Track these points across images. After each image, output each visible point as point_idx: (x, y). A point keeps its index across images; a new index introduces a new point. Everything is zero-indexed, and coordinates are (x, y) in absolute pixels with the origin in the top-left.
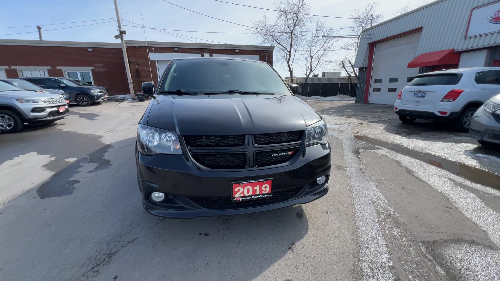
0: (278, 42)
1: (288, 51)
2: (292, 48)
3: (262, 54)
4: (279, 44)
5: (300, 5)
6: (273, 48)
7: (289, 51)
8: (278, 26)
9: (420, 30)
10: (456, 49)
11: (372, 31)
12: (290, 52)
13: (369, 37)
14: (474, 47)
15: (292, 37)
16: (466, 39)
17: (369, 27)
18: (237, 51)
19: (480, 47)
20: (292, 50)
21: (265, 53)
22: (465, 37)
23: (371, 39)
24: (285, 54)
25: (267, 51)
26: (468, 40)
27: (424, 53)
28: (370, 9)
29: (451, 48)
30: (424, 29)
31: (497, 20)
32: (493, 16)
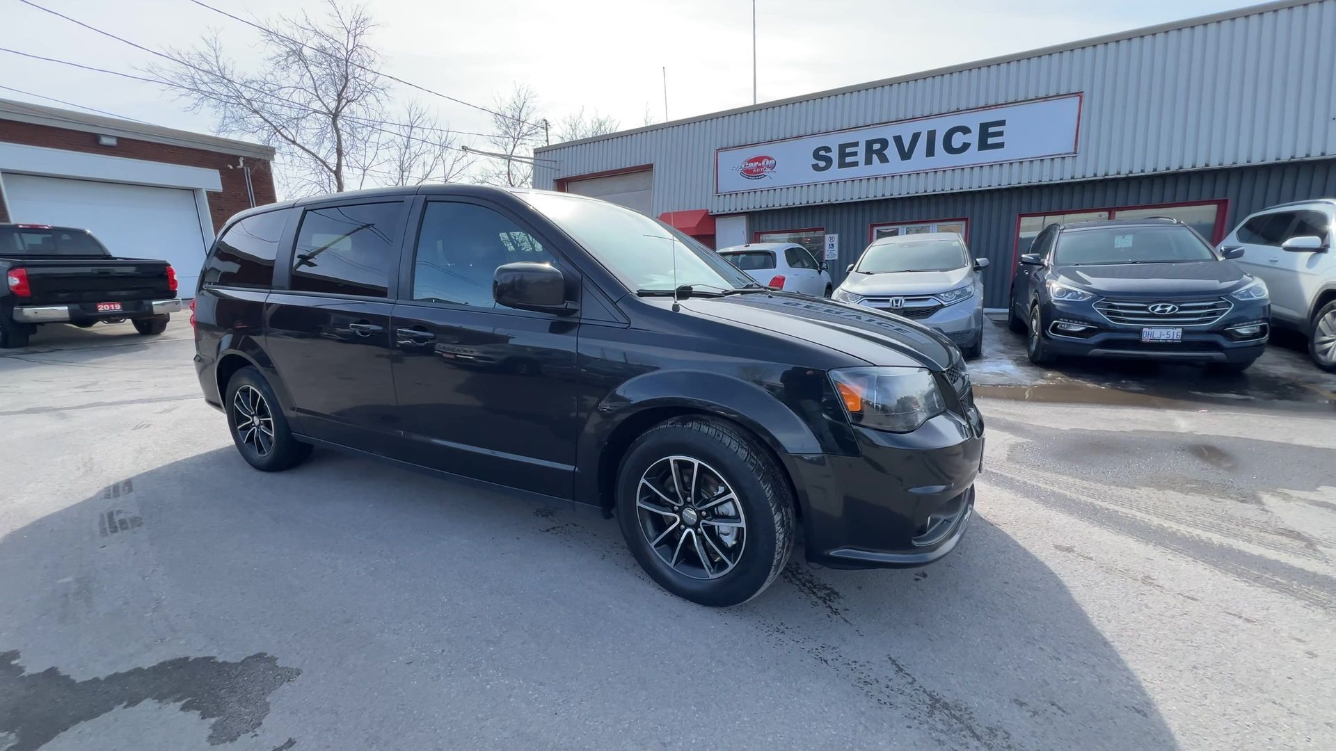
0: (290, 137)
1: (331, 170)
2: (344, 162)
3: (231, 167)
4: (294, 142)
5: (350, 47)
6: (270, 152)
7: (334, 169)
8: (278, 87)
9: (648, 168)
10: (710, 211)
11: (558, 155)
12: (337, 173)
13: (554, 166)
14: (733, 210)
15: (337, 130)
16: (719, 196)
17: (544, 146)
18: (105, 141)
19: (739, 210)
20: (344, 169)
21: (242, 164)
22: (717, 193)
23: (559, 170)
24: (325, 176)
25: (248, 161)
26: (722, 197)
27: (665, 211)
28: (522, 104)
29: (703, 208)
30: (656, 168)
31: (748, 173)
32: (743, 166)
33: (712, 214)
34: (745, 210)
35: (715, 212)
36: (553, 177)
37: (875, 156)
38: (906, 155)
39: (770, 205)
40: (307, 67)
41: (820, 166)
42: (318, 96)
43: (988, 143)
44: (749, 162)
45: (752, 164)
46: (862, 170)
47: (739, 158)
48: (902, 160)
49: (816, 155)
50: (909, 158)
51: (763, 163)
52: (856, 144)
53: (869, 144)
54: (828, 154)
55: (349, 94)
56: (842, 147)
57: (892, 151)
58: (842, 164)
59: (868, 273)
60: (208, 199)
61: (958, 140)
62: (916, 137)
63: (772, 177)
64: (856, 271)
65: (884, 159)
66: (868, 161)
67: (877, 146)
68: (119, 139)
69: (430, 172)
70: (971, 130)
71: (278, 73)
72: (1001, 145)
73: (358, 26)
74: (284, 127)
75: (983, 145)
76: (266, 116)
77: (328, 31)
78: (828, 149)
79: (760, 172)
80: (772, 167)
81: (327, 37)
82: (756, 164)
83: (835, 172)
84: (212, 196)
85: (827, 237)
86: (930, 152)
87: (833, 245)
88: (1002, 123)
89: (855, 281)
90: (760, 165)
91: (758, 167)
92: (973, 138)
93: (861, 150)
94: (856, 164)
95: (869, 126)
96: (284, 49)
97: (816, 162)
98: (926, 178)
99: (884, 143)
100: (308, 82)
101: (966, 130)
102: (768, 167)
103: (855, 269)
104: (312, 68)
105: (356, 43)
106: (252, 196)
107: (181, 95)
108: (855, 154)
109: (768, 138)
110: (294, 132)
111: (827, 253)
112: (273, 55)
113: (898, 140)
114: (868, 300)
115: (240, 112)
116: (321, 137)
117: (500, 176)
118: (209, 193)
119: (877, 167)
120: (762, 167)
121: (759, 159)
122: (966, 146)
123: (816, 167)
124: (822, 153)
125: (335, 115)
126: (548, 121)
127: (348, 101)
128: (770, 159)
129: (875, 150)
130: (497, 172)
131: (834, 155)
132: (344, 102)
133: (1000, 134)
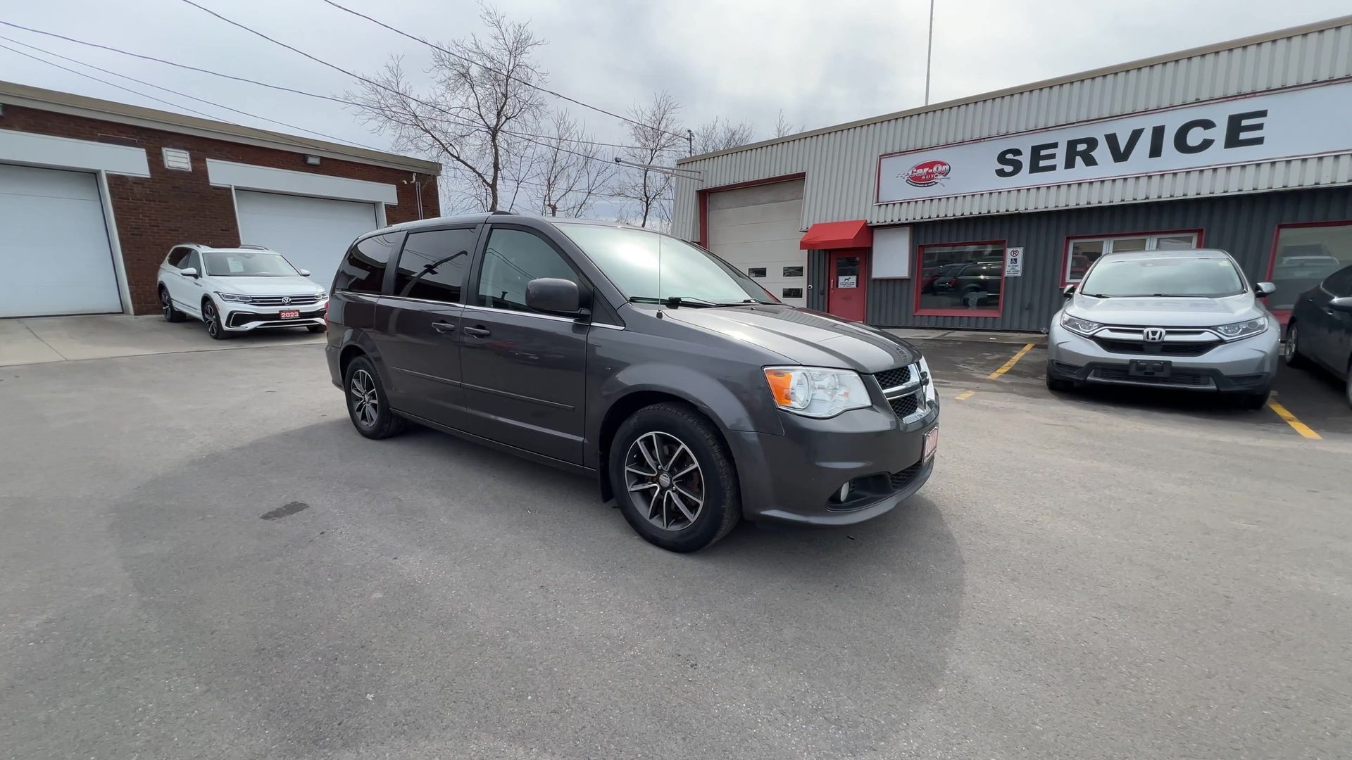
0: (455, 154)
1: (487, 183)
2: (499, 175)
3: (406, 183)
4: (458, 159)
5: (511, 68)
6: (437, 167)
7: (491, 184)
9: (801, 177)
10: (869, 222)
11: (702, 166)
12: (493, 186)
13: (697, 177)
14: (896, 221)
15: (495, 146)
16: (880, 205)
17: (687, 157)
18: (311, 161)
19: (903, 221)
20: (499, 182)
21: (414, 179)
22: (878, 202)
23: (703, 181)
24: (484, 190)
25: (419, 176)
26: (883, 207)
27: (817, 222)
28: (661, 116)
29: (861, 218)
30: (808, 179)
31: (916, 180)
32: (910, 173)
33: (871, 225)
34: (911, 219)
35: (874, 223)
36: (696, 189)
37: (1079, 160)
38: (1120, 156)
39: (942, 215)
40: (473, 88)
41: (1006, 171)
42: (480, 115)
43: (1240, 139)
44: (918, 168)
45: (921, 170)
46: (1061, 175)
47: (908, 164)
48: (1115, 162)
49: (1002, 158)
50: (1126, 160)
51: (935, 169)
52: (1055, 145)
53: (1072, 145)
54: (1016, 158)
55: (508, 110)
56: (1036, 150)
57: (1102, 153)
58: (1035, 168)
59: (1099, 296)
60: (386, 212)
61: (1195, 137)
62: (1136, 135)
63: (944, 184)
64: (1081, 293)
65: (1090, 161)
66: (1070, 164)
67: (1082, 147)
68: (322, 159)
69: (573, 184)
70: (1216, 123)
71: (448, 96)
72: (1259, 141)
73: (519, 45)
74: (451, 145)
75: (1232, 141)
76: (437, 134)
77: (493, 53)
78: (1017, 152)
79: (930, 179)
80: (945, 174)
81: (491, 59)
82: (926, 170)
83: (1025, 178)
84: (389, 208)
85: (1009, 251)
86: (1156, 151)
87: (1016, 260)
88: (1263, 114)
89: (1086, 306)
90: (931, 171)
91: (928, 172)
92: (1219, 134)
93: (1061, 153)
94: (1053, 168)
95: (1073, 123)
96: (455, 72)
97: (1001, 166)
98: (1149, 184)
99: (1092, 143)
100: (472, 101)
101: (1207, 124)
102: (940, 173)
103: (1078, 290)
104: (478, 89)
105: (517, 63)
106: (420, 210)
107: (370, 119)
108: (1053, 156)
109: (942, 142)
110: (458, 149)
111: (1007, 269)
112: (444, 78)
113: (1112, 140)
114: (1108, 329)
115: (413, 132)
116: (482, 153)
117: (636, 188)
118: (386, 206)
119: (1081, 171)
120: (933, 173)
121: (930, 165)
122: (1207, 144)
123: (1001, 173)
124: (1009, 156)
125: (494, 132)
126: (693, 132)
127: (507, 119)
128: (943, 164)
129: (1082, 152)
130: (633, 184)
131: (1025, 159)
132: (504, 118)
133: (1260, 127)
